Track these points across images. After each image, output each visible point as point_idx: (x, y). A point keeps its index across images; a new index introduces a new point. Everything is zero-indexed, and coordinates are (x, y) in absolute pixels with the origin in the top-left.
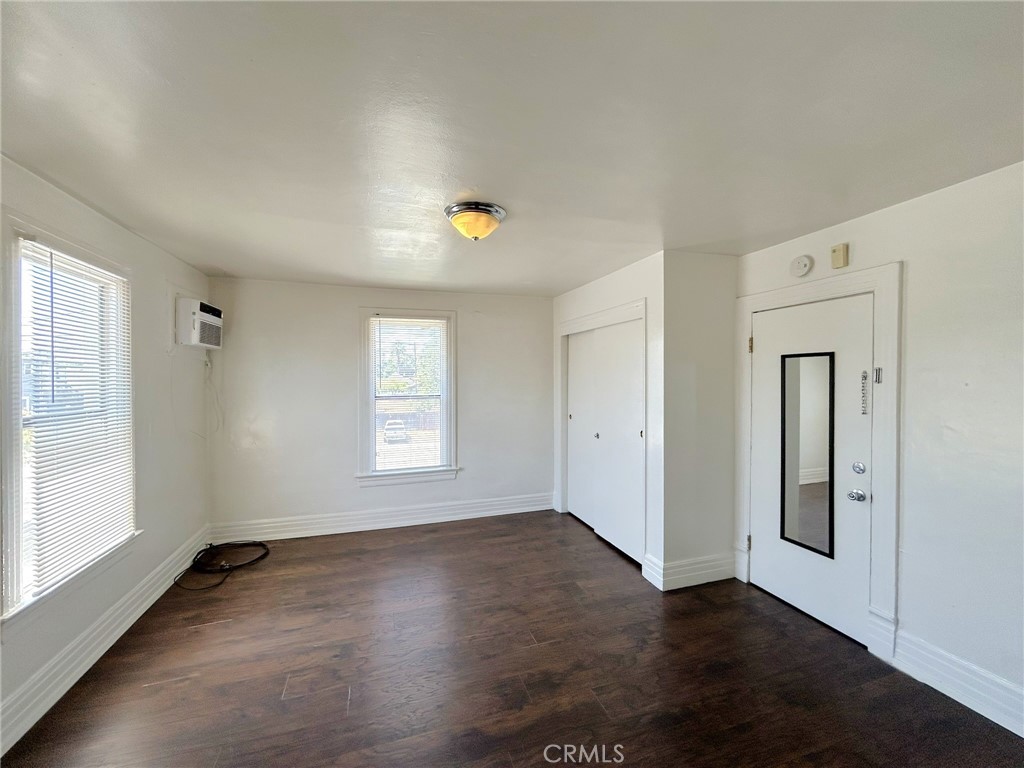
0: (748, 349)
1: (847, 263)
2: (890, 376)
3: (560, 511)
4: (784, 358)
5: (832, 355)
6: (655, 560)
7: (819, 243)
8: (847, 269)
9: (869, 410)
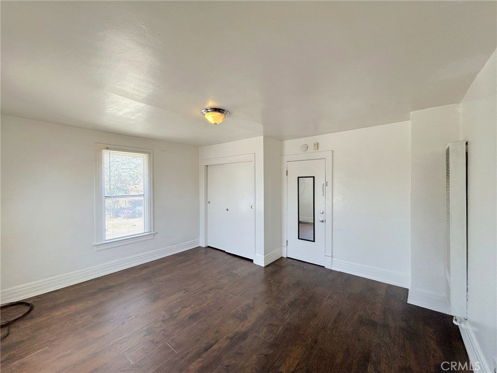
0: (286, 174)
1: (318, 149)
2: (330, 184)
3: (204, 246)
4: (298, 178)
5: (314, 177)
6: (260, 255)
7: (310, 141)
8: (318, 151)
9: (324, 194)
